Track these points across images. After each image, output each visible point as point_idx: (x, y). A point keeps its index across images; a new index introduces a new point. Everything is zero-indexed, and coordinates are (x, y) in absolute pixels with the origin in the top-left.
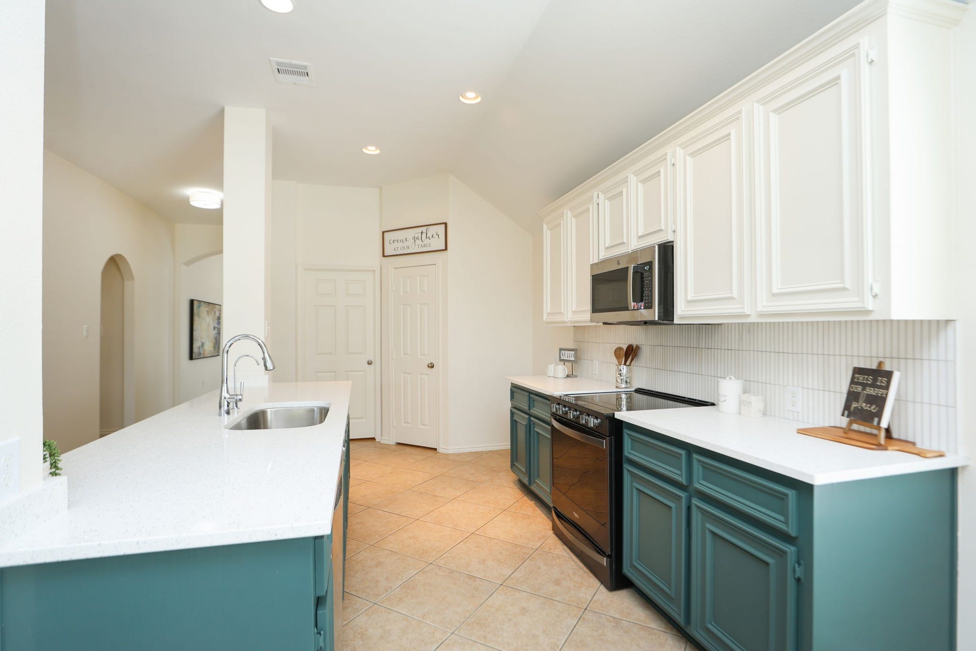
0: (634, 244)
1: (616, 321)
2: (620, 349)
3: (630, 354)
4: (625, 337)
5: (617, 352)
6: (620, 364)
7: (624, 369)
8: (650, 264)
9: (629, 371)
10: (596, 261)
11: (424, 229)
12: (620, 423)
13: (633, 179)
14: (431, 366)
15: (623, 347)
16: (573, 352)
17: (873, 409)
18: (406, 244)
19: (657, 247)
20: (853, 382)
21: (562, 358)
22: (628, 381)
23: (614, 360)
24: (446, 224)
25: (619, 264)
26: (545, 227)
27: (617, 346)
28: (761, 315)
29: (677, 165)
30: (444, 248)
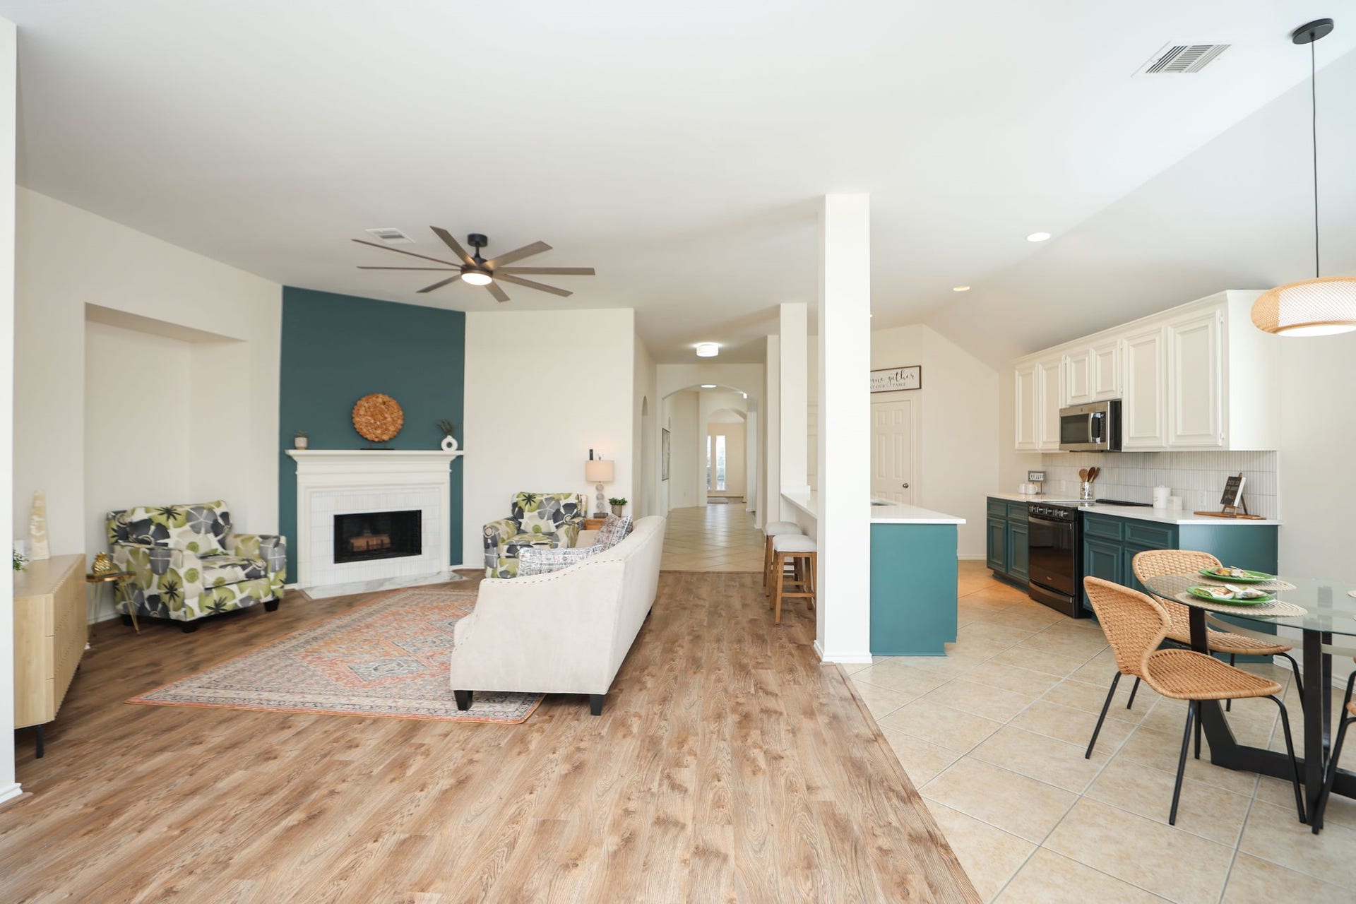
0: (1093, 398)
1: (1080, 450)
2: (1084, 470)
3: (1092, 474)
4: (1088, 462)
5: (1082, 473)
6: (1084, 481)
7: (1087, 485)
8: (1104, 413)
9: (1092, 487)
10: (1064, 407)
11: (899, 371)
12: (1082, 512)
13: (1093, 353)
14: (906, 486)
15: (1086, 468)
16: (1042, 474)
18: (881, 383)
19: (1109, 403)
20: (1227, 485)
21: (1031, 479)
22: (1091, 493)
23: (1079, 479)
24: (920, 367)
25: (1082, 410)
26: (1017, 373)
27: (1080, 469)
28: (1173, 447)
29: (1124, 349)
30: (918, 387)
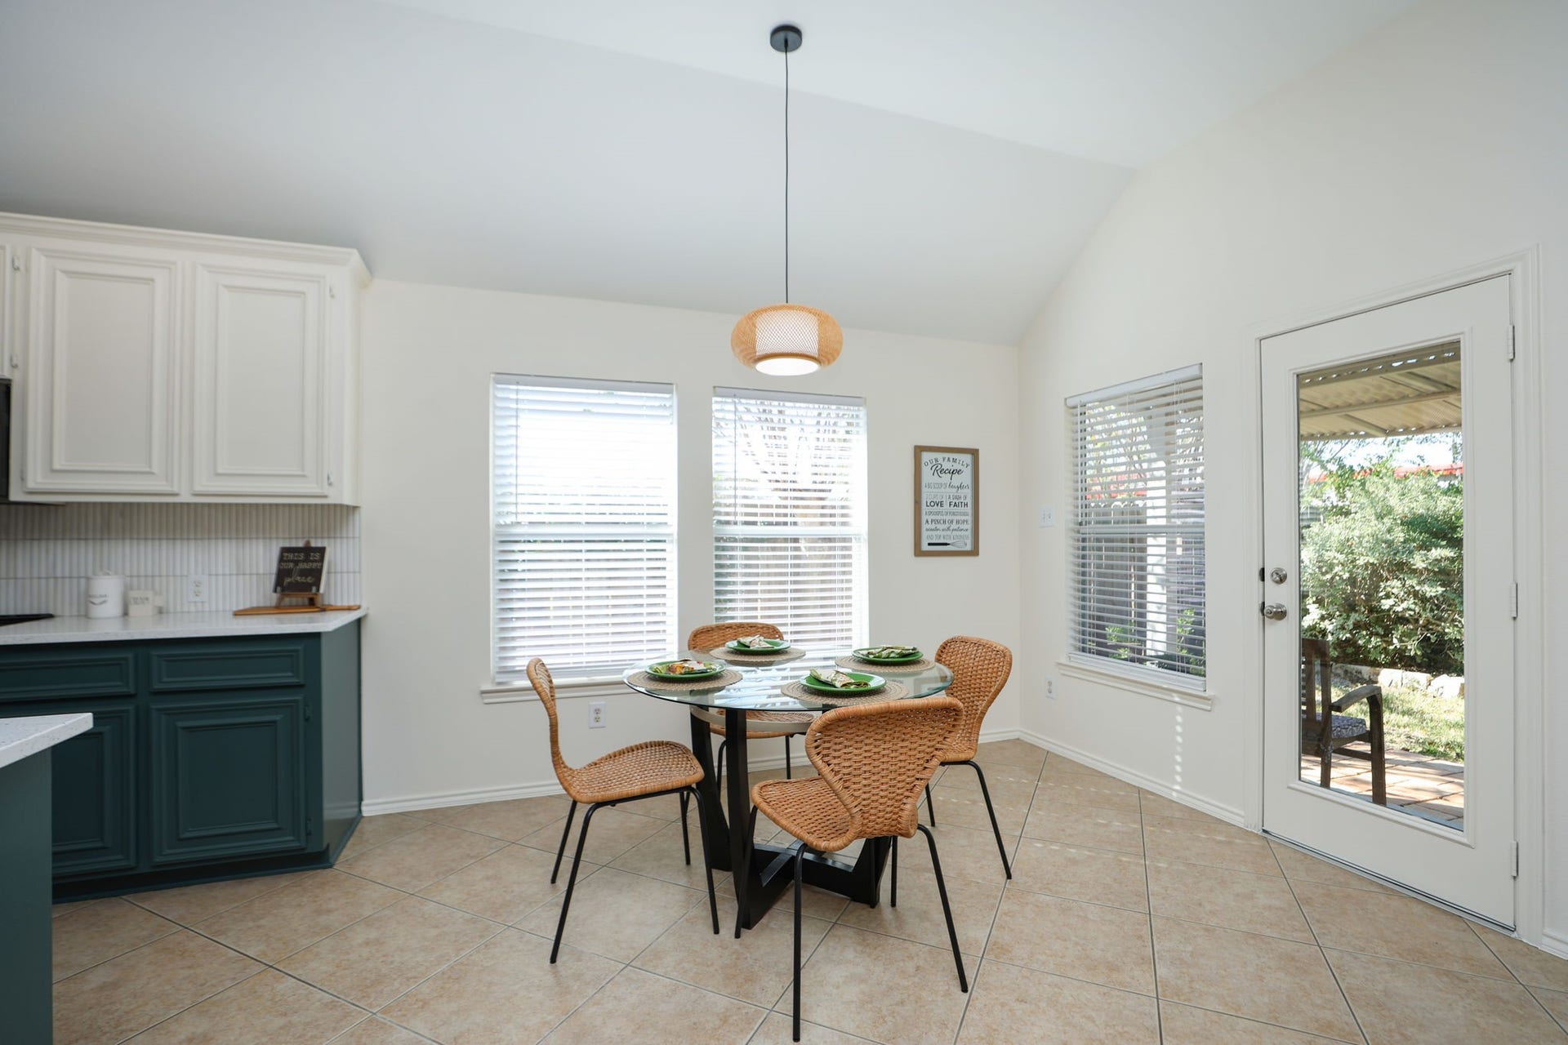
17: (309, 580)
20: (281, 561)
